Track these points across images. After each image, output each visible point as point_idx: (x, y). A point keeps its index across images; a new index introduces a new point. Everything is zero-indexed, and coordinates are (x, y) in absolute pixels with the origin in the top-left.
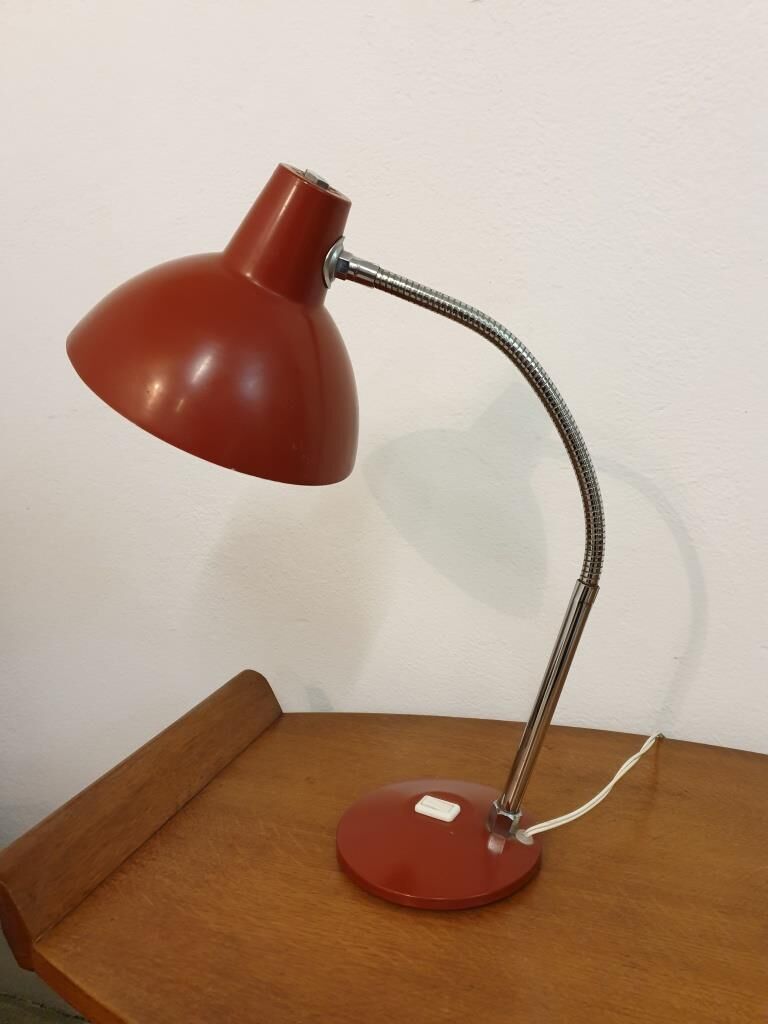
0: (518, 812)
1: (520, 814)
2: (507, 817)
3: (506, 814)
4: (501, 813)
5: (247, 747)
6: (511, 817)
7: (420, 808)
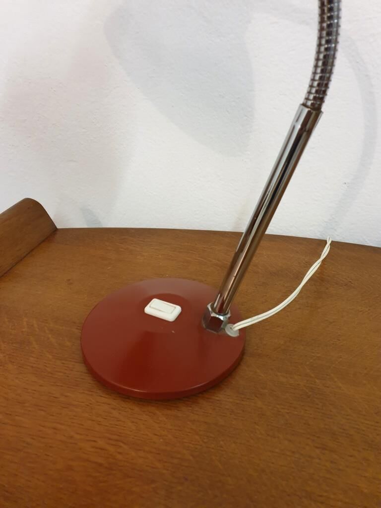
0: (228, 313)
1: (229, 315)
2: (218, 318)
3: (217, 316)
4: (213, 315)
5: (25, 257)
6: (222, 318)
7: (148, 310)
